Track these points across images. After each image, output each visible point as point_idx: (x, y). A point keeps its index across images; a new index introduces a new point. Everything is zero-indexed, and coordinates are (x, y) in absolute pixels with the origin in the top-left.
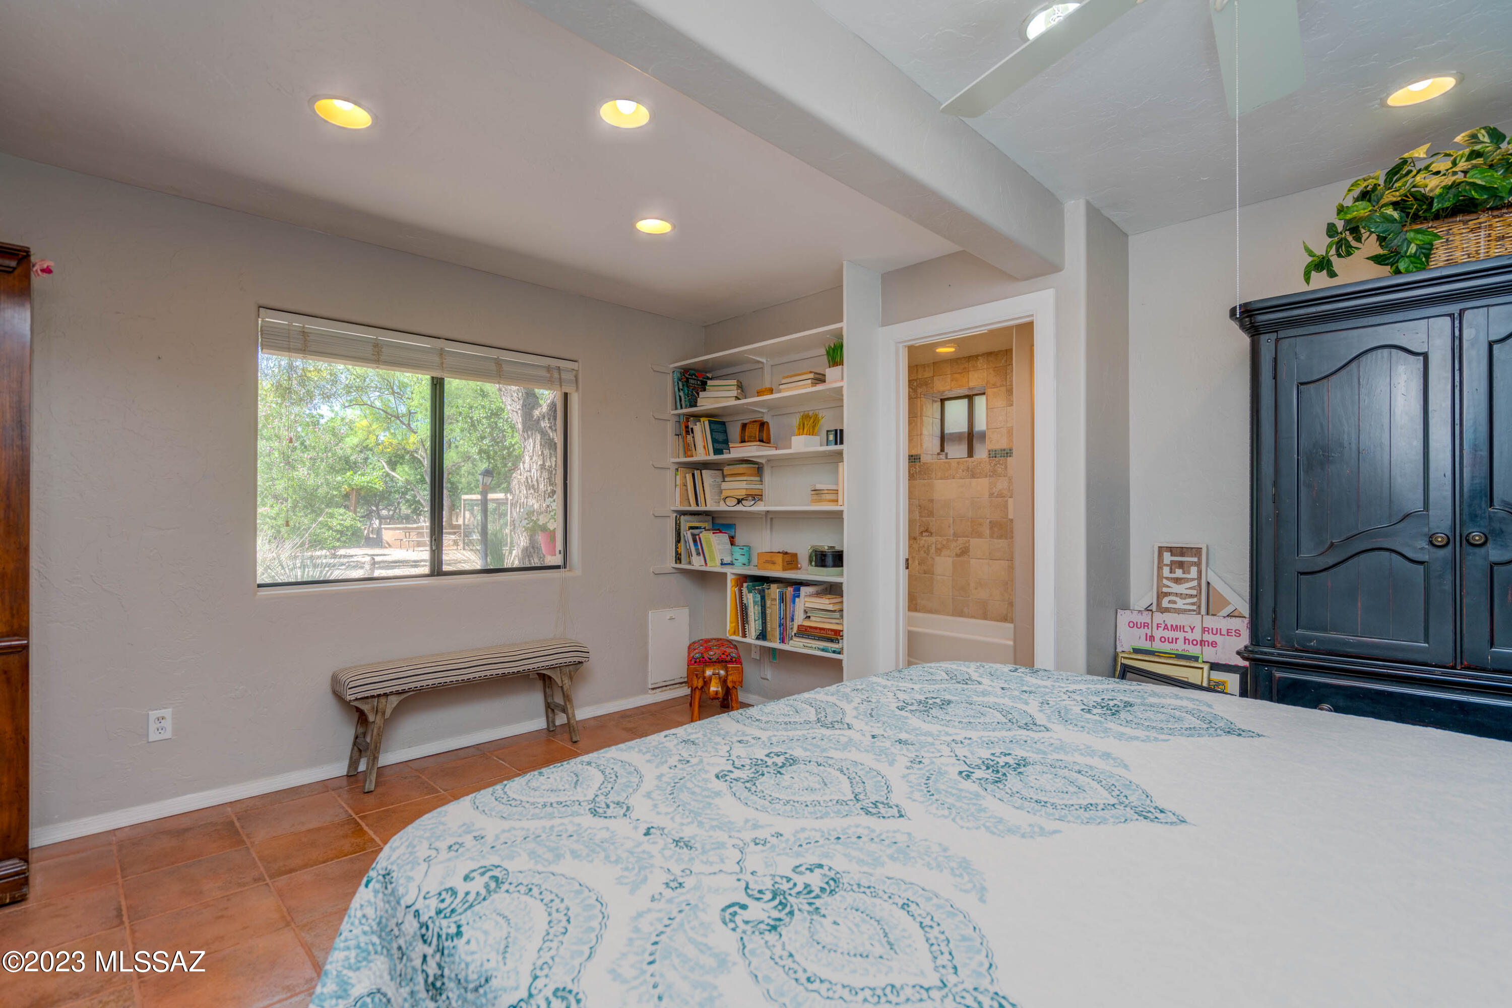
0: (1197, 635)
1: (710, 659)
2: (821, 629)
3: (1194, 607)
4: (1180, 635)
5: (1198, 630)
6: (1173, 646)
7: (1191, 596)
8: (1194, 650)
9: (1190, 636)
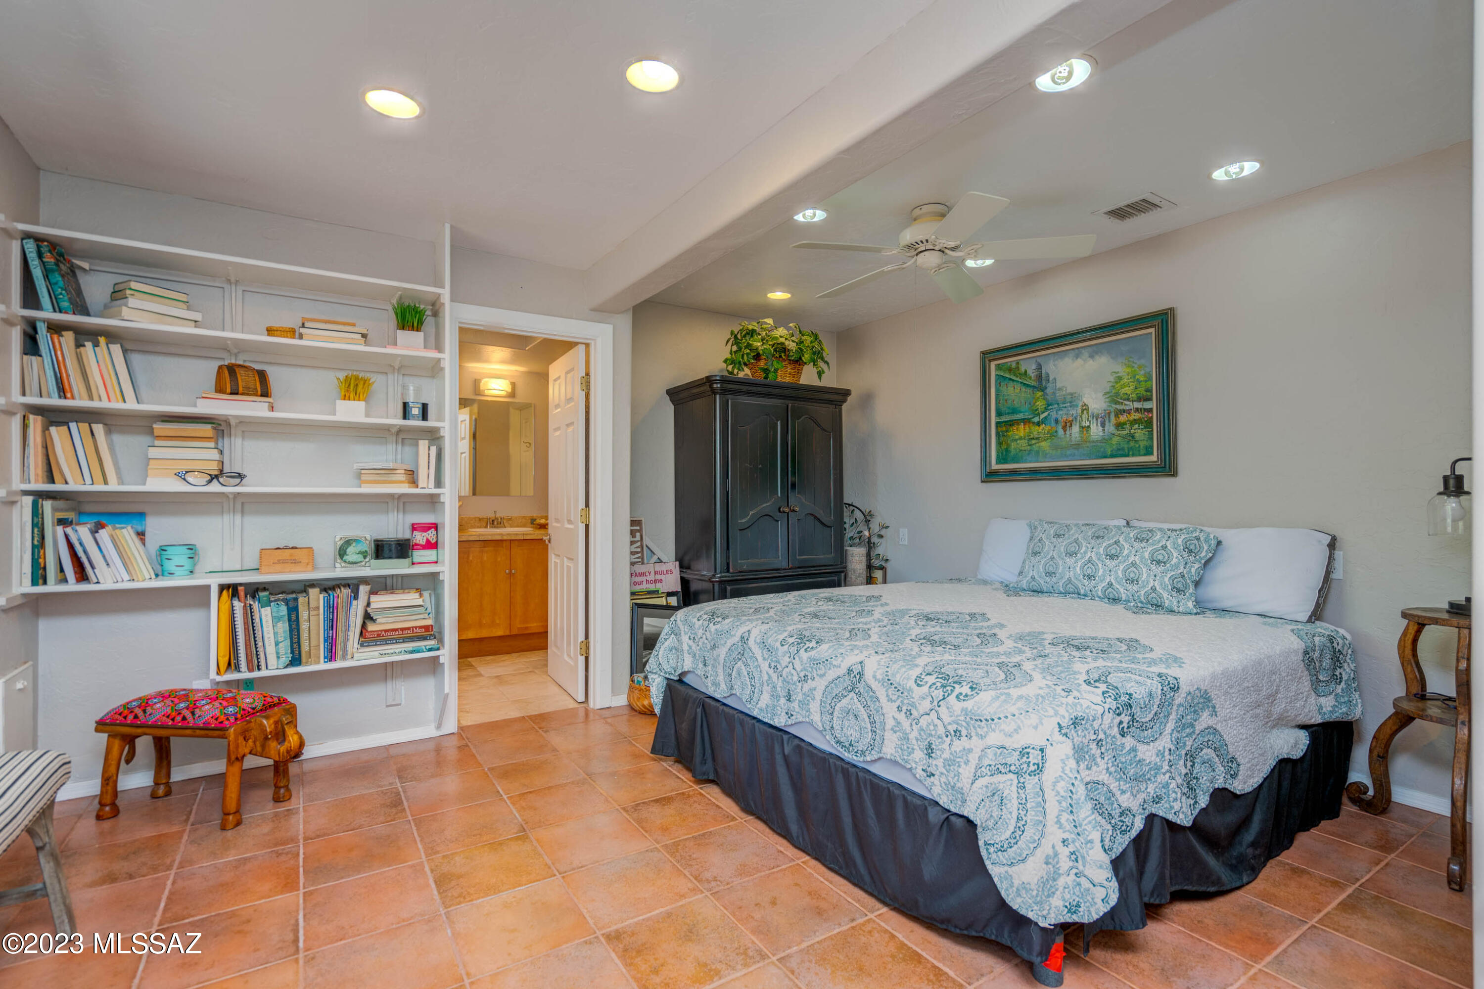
0: (651, 577)
1: (254, 709)
2: (402, 629)
3: (640, 560)
4: (643, 578)
5: (653, 573)
6: (641, 586)
7: (637, 553)
8: (652, 587)
9: (649, 578)
